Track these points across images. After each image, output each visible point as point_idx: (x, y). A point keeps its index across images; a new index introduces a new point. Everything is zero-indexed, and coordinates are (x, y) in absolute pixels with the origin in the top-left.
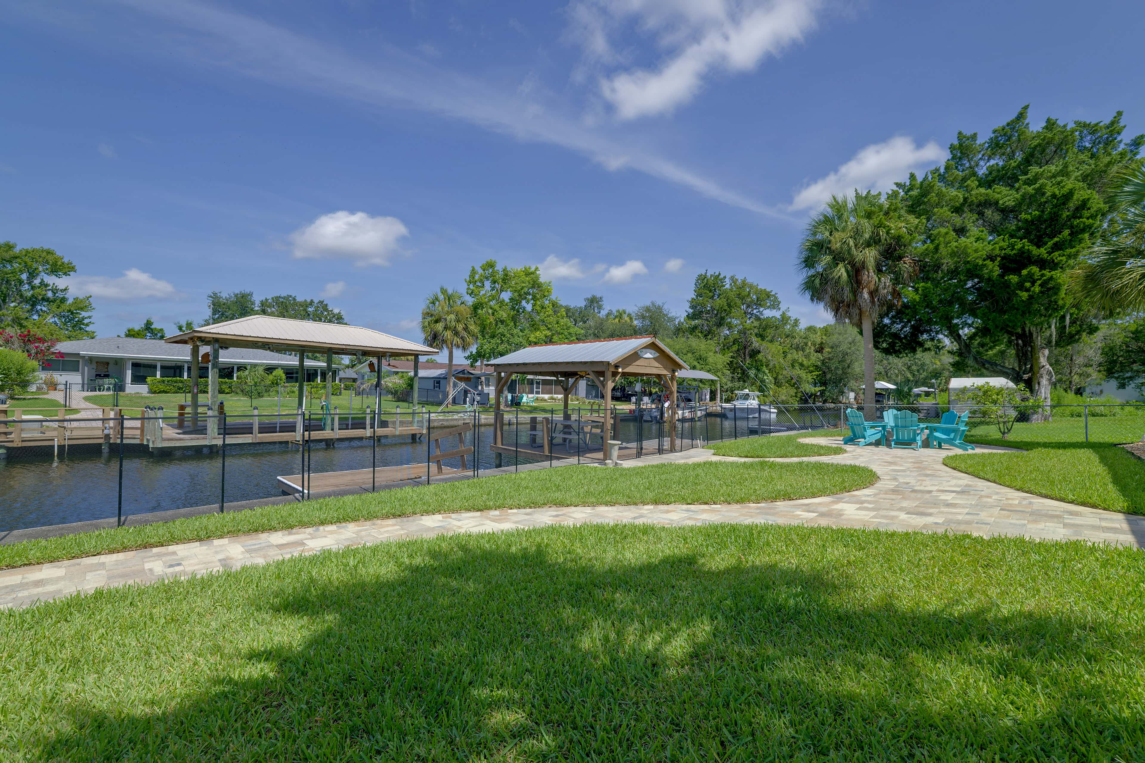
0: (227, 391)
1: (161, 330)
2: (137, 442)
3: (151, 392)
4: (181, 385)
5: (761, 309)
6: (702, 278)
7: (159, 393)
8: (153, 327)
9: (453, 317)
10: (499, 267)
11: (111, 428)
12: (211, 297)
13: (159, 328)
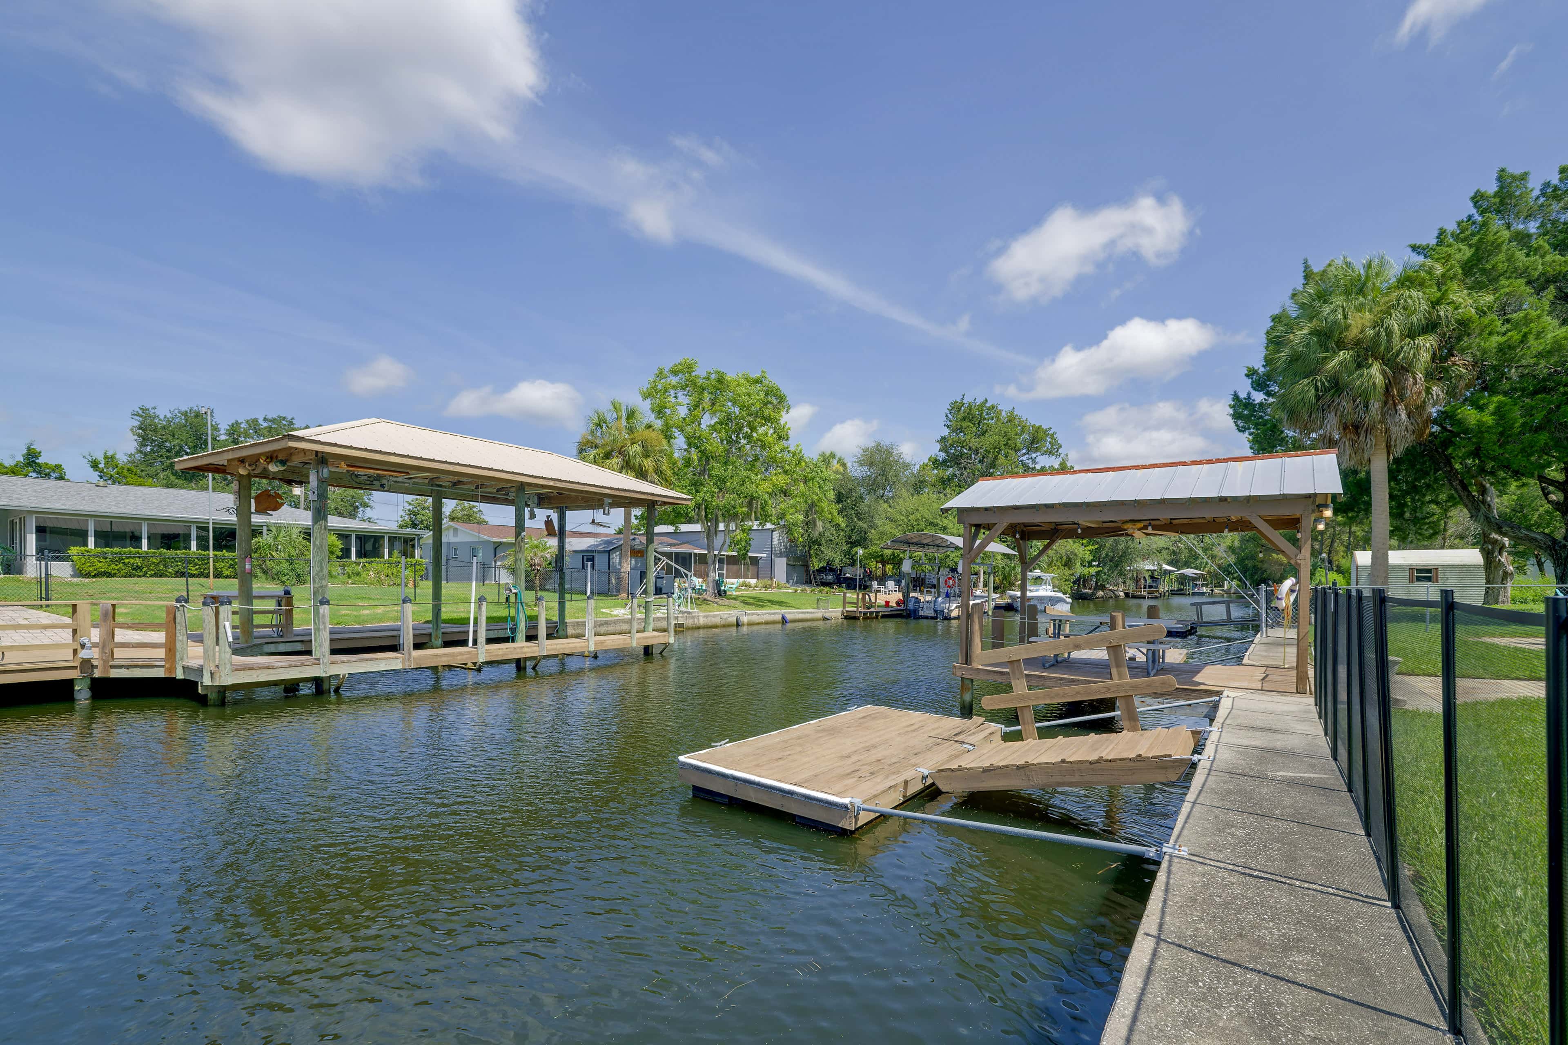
0: (226, 573)
1: (58, 467)
2: (160, 673)
3: (79, 573)
4: (138, 562)
5: (1034, 455)
6: (956, 407)
7: (95, 576)
8: (40, 461)
9: (637, 448)
10: (700, 372)
11: (95, 645)
12: (138, 415)
13: (52, 462)
